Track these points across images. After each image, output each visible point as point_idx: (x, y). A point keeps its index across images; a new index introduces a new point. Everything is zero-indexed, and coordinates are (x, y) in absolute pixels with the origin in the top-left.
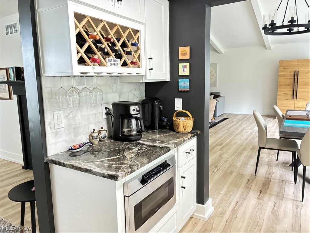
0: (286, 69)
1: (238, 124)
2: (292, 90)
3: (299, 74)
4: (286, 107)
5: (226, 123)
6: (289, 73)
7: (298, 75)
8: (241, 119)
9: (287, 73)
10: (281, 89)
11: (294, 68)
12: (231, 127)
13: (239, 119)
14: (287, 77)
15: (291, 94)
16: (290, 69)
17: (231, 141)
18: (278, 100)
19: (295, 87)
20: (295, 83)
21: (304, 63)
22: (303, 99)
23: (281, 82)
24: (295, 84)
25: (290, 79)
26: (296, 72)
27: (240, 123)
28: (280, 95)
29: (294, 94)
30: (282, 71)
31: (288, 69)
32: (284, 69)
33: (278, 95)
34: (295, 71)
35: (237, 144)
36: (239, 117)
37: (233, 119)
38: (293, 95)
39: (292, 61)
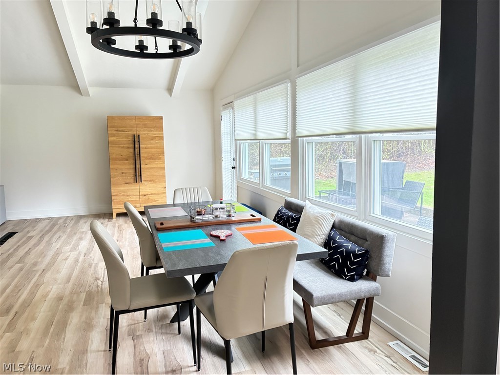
0: (120, 131)
1: (44, 243)
2: (133, 166)
3: (140, 140)
4: (127, 196)
5: (15, 245)
6: (125, 139)
7: (139, 142)
8: (47, 228)
9: (122, 138)
10: (116, 166)
11: (131, 130)
12: (28, 253)
13: (42, 231)
14: (122, 146)
15: (133, 173)
16: (127, 132)
17: (32, 294)
18: (113, 185)
19: (138, 162)
20: (136, 155)
21: (146, 123)
22: (150, 181)
23: (113, 153)
24: (136, 157)
25: (128, 148)
26: (136, 137)
27: (46, 238)
28: (115, 177)
29: (137, 174)
30: (114, 135)
31: (123, 131)
32: (117, 130)
33: (113, 177)
34: (134, 135)
35: (50, 296)
36: (40, 226)
37: (28, 232)
38: (136, 176)
39: (127, 119)
